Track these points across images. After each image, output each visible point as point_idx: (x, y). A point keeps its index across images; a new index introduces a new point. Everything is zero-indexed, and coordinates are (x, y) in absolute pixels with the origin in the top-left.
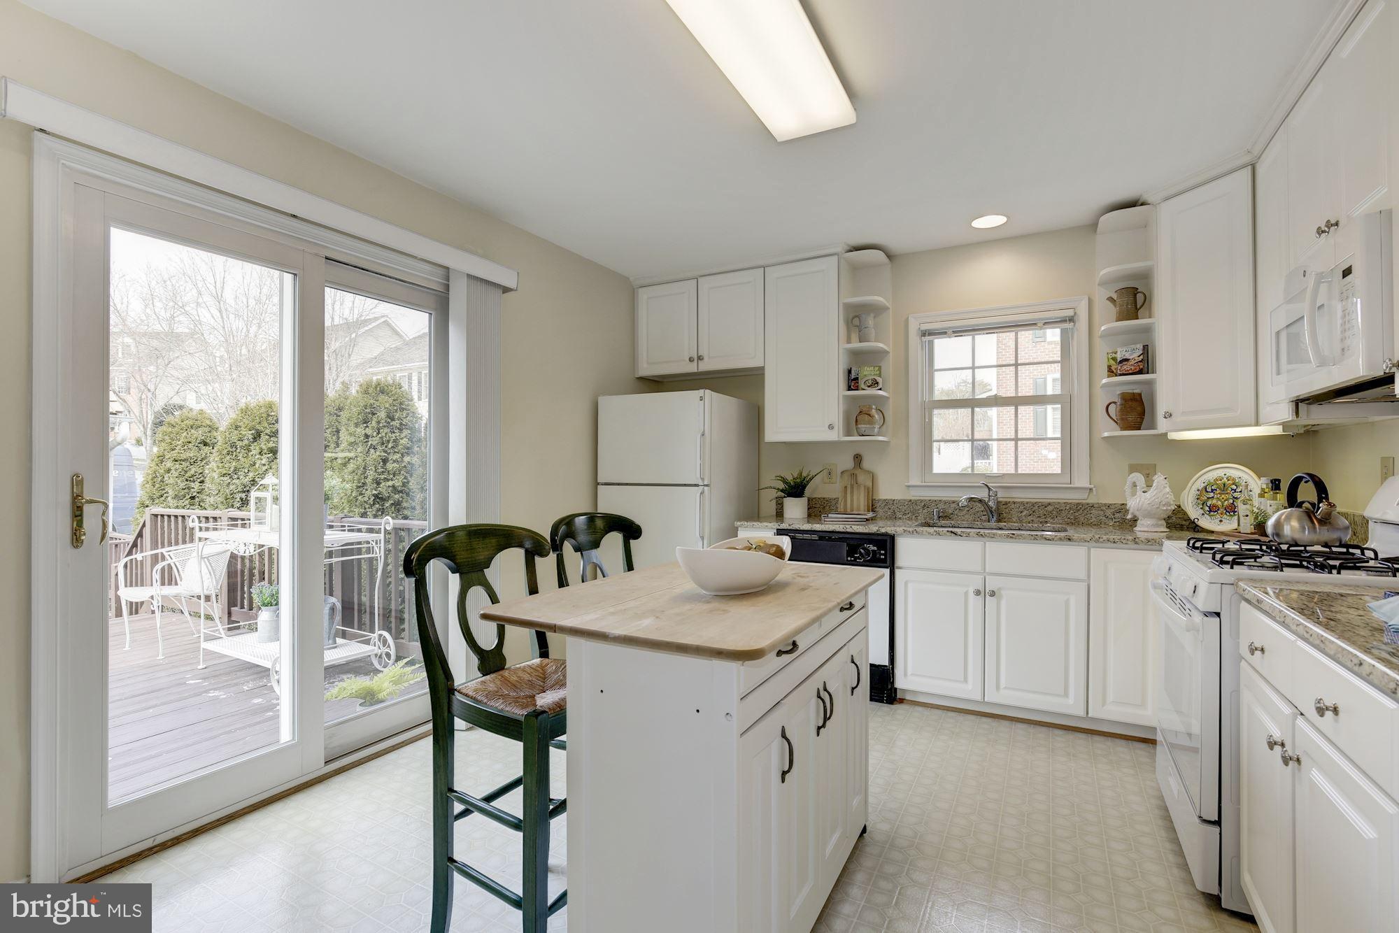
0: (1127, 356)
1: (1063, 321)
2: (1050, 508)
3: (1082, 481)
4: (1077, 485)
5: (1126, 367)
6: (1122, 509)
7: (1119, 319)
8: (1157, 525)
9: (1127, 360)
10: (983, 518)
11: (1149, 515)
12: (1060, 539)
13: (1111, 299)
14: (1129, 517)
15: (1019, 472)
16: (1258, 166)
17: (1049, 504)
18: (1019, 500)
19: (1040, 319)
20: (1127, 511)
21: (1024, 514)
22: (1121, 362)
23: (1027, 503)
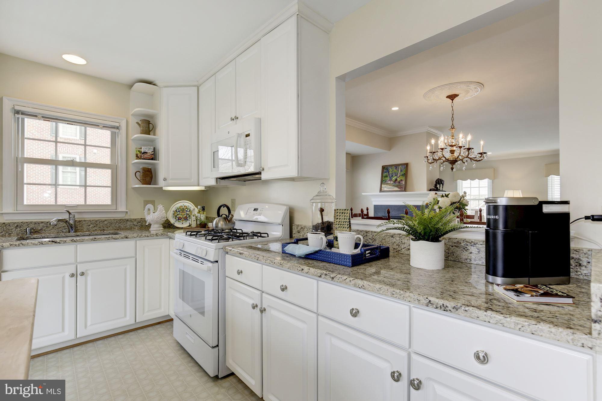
0: (147, 151)
1: (114, 127)
2: (106, 222)
3: (122, 208)
4: (120, 210)
5: (146, 156)
6: (143, 220)
7: (142, 133)
8: (160, 227)
9: (146, 153)
10: (64, 231)
11: (157, 223)
12: (122, 238)
13: (138, 123)
14: (147, 224)
15: (88, 203)
16: (200, 88)
17: (106, 220)
18: (88, 219)
19: (101, 123)
20: (146, 222)
21: (91, 226)
22: (143, 153)
23: (93, 220)
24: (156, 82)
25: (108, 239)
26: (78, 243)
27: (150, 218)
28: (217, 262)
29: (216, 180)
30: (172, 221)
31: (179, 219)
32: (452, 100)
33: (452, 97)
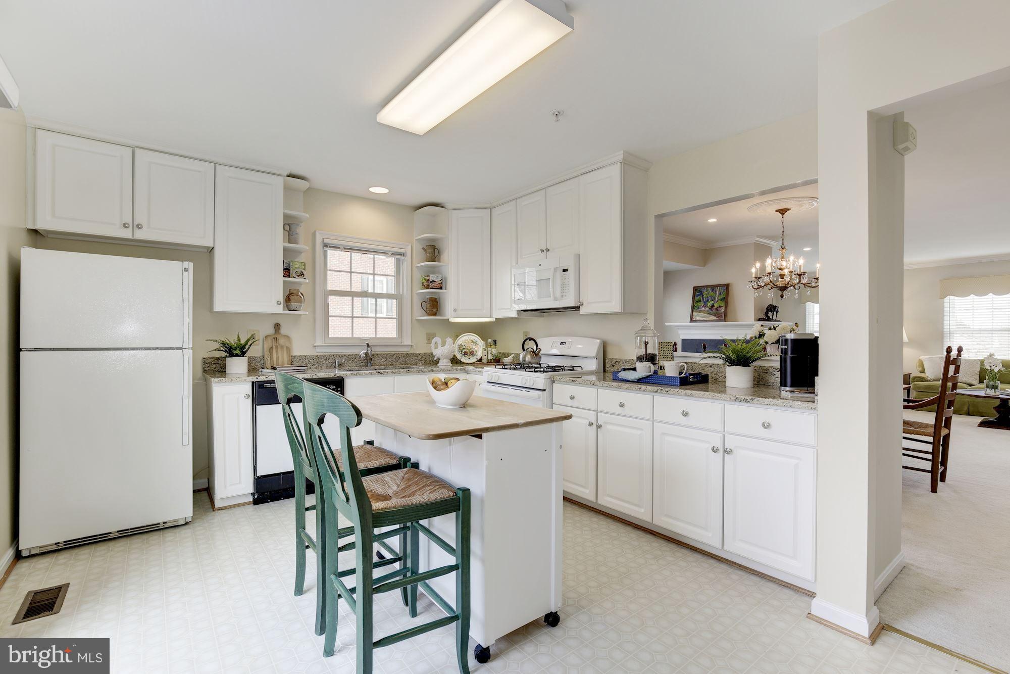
0: (435, 280)
1: (400, 254)
2: (395, 356)
3: (407, 342)
4: (405, 344)
5: (434, 285)
6: (432, 355)
7: (427, 261)
8: (448, 362)
9: (435, 281)
10: (361, 364)
11: (446, 357)
12: (429, 371)
13: (423, 249)
14: (435, 359)
15: (378, 336)
16: (493, 210)
17: (394, 354)
18: (380, 353)
19: (390, 251)
20: (433, 357)
21: (382, 360)
22: (431, 282)
23: (384, 354)
24: (447, 205)
25: (419, 372)
26: (396, 374)
27: (438, 352)
28: (545, 390)
29: (517, 312)
30: (459, 356)
31: (466, 353)
32: (783, 214)
33: (783, 212)
